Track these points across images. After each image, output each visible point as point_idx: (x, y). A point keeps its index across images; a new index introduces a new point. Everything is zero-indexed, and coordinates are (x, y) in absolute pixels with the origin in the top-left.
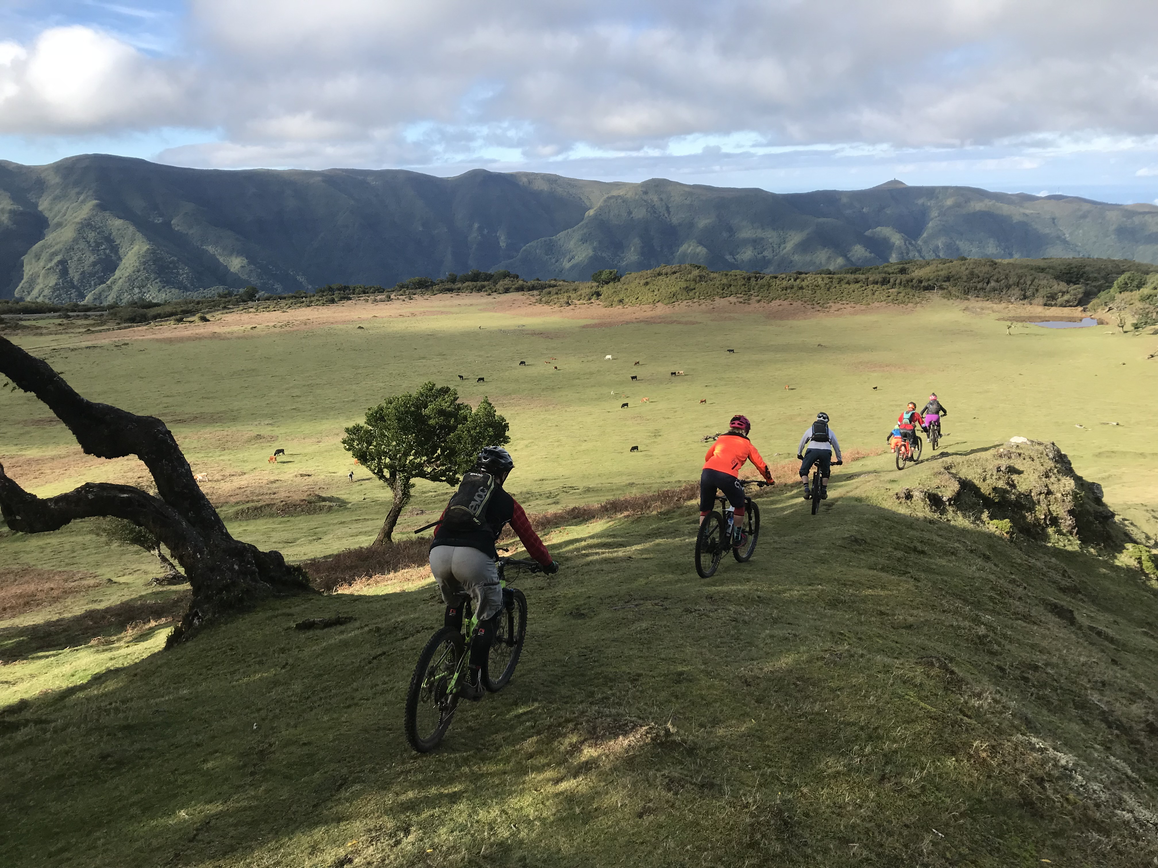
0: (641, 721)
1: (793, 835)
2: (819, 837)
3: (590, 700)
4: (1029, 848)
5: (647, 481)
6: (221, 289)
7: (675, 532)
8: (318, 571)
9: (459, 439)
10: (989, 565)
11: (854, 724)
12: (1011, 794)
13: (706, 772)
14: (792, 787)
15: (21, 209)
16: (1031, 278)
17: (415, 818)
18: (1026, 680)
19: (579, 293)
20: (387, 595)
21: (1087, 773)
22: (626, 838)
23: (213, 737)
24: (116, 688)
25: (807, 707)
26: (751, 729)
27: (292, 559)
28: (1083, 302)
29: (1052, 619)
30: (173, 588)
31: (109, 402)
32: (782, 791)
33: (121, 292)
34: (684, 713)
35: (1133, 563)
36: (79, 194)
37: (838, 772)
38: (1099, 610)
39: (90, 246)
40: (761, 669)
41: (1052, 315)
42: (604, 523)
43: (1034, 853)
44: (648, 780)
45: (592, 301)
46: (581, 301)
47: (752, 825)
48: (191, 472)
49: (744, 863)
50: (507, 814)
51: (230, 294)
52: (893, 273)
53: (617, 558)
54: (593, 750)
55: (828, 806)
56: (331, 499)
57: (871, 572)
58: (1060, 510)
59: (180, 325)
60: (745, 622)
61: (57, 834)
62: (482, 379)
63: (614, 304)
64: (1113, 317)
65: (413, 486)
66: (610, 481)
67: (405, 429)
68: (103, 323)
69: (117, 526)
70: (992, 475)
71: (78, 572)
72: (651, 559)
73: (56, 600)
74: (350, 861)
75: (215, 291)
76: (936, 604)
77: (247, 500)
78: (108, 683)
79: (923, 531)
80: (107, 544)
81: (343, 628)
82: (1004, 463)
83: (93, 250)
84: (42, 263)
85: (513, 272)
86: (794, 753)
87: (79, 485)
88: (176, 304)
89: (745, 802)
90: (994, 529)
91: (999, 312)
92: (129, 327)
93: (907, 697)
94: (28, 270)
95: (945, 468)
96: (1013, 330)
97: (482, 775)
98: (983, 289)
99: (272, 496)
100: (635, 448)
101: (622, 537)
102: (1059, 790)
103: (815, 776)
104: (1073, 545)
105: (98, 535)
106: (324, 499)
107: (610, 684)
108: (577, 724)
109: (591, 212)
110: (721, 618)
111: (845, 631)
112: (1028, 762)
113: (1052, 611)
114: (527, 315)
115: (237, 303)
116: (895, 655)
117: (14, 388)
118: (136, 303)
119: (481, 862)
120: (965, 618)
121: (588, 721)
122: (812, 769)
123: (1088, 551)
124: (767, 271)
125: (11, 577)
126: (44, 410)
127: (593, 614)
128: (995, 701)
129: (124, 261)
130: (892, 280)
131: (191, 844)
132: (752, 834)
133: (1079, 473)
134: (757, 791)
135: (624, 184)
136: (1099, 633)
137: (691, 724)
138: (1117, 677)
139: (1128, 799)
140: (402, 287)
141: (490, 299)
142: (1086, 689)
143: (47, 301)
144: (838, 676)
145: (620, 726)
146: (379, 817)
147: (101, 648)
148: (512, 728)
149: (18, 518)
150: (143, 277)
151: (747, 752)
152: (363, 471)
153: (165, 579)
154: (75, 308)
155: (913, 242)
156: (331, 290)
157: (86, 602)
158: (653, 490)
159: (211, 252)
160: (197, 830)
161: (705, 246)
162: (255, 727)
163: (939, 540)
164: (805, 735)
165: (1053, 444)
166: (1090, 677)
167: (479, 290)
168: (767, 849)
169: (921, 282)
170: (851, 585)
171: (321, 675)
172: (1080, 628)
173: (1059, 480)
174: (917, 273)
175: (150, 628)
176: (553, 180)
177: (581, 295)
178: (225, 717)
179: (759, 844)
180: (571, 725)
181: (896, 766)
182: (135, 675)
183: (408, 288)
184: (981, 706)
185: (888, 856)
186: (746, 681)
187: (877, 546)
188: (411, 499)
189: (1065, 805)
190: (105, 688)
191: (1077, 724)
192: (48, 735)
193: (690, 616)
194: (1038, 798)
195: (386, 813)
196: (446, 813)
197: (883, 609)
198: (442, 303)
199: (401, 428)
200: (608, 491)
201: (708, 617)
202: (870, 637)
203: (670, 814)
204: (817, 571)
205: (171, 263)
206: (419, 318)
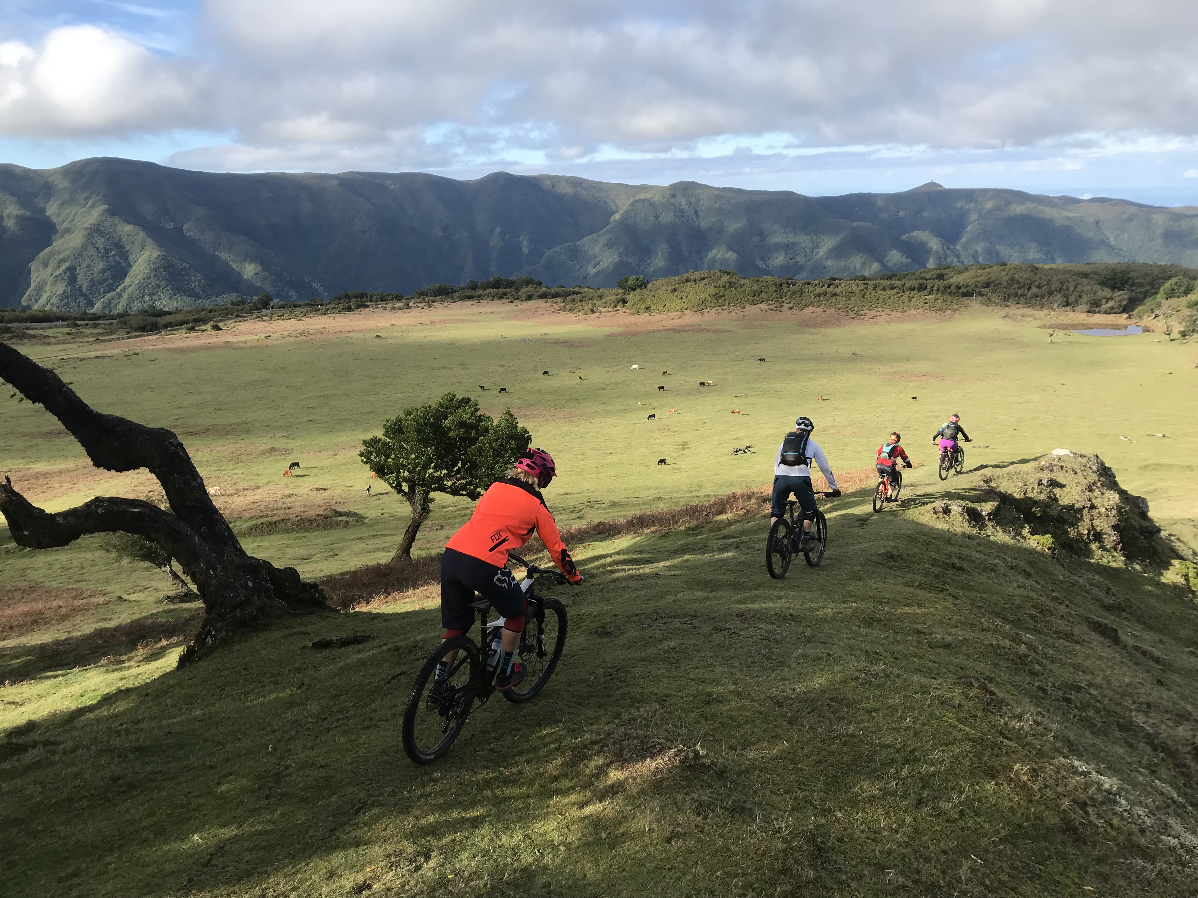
0: (669, 743)
1: (827, 861)
2: (854, 863)
3: (617, 721)
4: (1071, 875)
5: (675, 495)
6: (233, 297)
7: (704, 548)
8: (334, 588)
9: (480, 451)
10: (1030, 582)
11: (890, 747)
12: (1053, 819)
13: (736, 796)
14: (825, 812)
15: (28, 214)
16: (1073, 284)
17: (436, 843)
18: (1068, 701)
19: (604, 300)
20: (406, 613)
21: (1131, 797)
22: (654, 865)
23: (228, 760)
24: (127, 709)
25: (841, 729)
26: (784, 751)
27: (307, 576)
28: (1128, 308)
29: (1095, 638)
30: (185, 605)
31: (118, 414)
32: (815, 816)
33: (130, 300)
34: (714, 735)
35: (1180, 580)
36: (87, 199)
37: (873, 796)
38: (1143, 629)
39: (99, 252)
40: (794, 690)
41: (1095, 322)
42: (630, 539)
43: (1077, 880)
44: (676, 804)
45: (618, 308)
46: (607, 309)
47: (784, 850)
48: (204, 486)
49: (776, 890)
50: (530, 838)
51: (243, 302)
52: (930, 279)
53: (644, 574)
54: (620, 773)
55: (863, 831)
56: (348, 514)
57: (907, 590)
58: (1104, 525)
59: (192, 334)
60: (777, 641)
61: (66, 858)
62: (505, 389)
63: (641, 311)
64: (1159, 324)
65: (433, 500)
66: (636, 495)
67: (425, 442)
68: (112, 332)
69: (127, 542)
70: (1033, 489)
71: (88, 590)
72: (678, 575)
73: (65, 618)
74: (369, 887)
75: (228, 298)
76: (975, 622)
77: (261, 515)
78: (118, 703)
79: (961, 546)
80: (117, 560)
81: (361, 646)
82: (1045, 476)
83: (102, 256)
84: (49, 270)
85: (535, 280)
86: (828, 777)
87: (88, 500)
88: (188, 312)
89: (776, 826)
90: (1035, 545)
91: (1041, 319)
92: (140, 336)
93: (946, 719)
94: (35, 278)
95: (984, 482)
96: (1055, 338)
97: (505, 799)
98: (1023, 295)
99: (287, 511)
100: (662, 461)
101: (649, 553)
102: (1103, 815)
103: (850, 800)
104: (1117, 561)
105: (107, 551)
106: (341, 514)
107: (637, 705)
108: (602, 747)
109: (617, 216)
110: (752, 637)
111: (880, 650)
112: (1070, 787)
113: (1095, 630)
114: (551, 324)
115: (250, 311)
116: (932, 675)
117: (22, 399)
118: (146, 311)
119: (504, 888)
120: (1005, 637)
121: (614, 743)
122: (846, 792)
123: (1133, 568)
124: (800, 277)
125: (18, 595)
126: (52, 422)
127: (618, 632)
128: (1037, 723)
129: (134, 268)
130: (929, 287)
131: (205, 870)
132: (785, 860)
133: (1123, 487)
134: (789, 815)
135: (651, 187)
136: (1144, 653)
137: (721, 746)
138: (1162, 698)
139: (1174, 824)
140: (421, 294)
141: (512, 307)
142: (1131, 710)
143: (55, 309)
144: (874, 696)
145: (648, 748)
146: (398, 842)
147: (111, 667)
148: (535, 749)
149: (26, 533)
150: (154, 284)
151: (778, 775)
152: (381, 485)
153: (177, 596)
154: (84, 316)
155: (951, 247)
156: (347, 297)
157: (95, 620)
158: (681, 504)
159: (223, 258)
160: (211, 854)
161: (734, 251)
162: (270, 749)
163: (978, 555)
164: (839, 758)
165: (1097, 456)
166: (1135, 697)
167: (501, 297)
168: (800, 876)
169: (959, 288)
170: (886, 603)
171: (337, 696)
172: (1125, 647)
173: (1103, 494)
174: (956, 280)
175: (162, 647)
176: (577, 183)
177: (606, 303)
178: (239, 739)
179: (792, 870)
180: (596, 747)
181: (934, 790)
182: (147, 695)
183: (427, 295)
184: (1022, 728)
185: (926, 882)
186: (778, 701)
187: (914, 562)
188: (431, 514)
189: (1109, 830)
190: (116, 708)
191: (1121, 747)
192: (57, 757)
193: (720, 635)
194: (1081, 823)
195: (406, 837)
196: (467, 838)
197: (920, 627)
198: (463, 311)
199: (421, 441)
200: (634, 506)
201: (738, 635)
202: (906, 657)
203: (700, 840)
204: (851, 588)
205: (182, 269)
206: (439, 326)
